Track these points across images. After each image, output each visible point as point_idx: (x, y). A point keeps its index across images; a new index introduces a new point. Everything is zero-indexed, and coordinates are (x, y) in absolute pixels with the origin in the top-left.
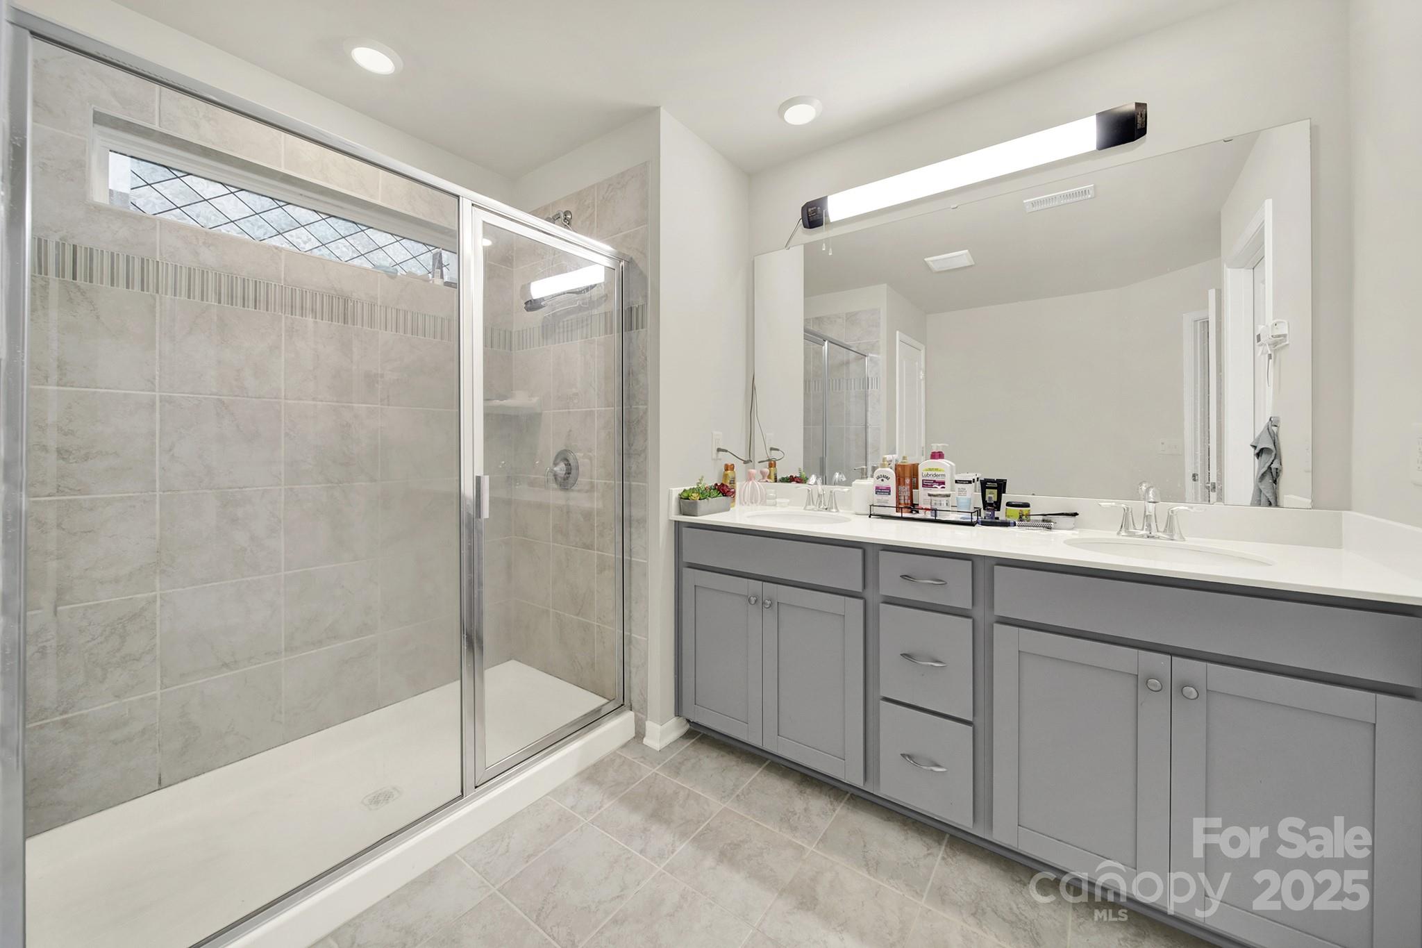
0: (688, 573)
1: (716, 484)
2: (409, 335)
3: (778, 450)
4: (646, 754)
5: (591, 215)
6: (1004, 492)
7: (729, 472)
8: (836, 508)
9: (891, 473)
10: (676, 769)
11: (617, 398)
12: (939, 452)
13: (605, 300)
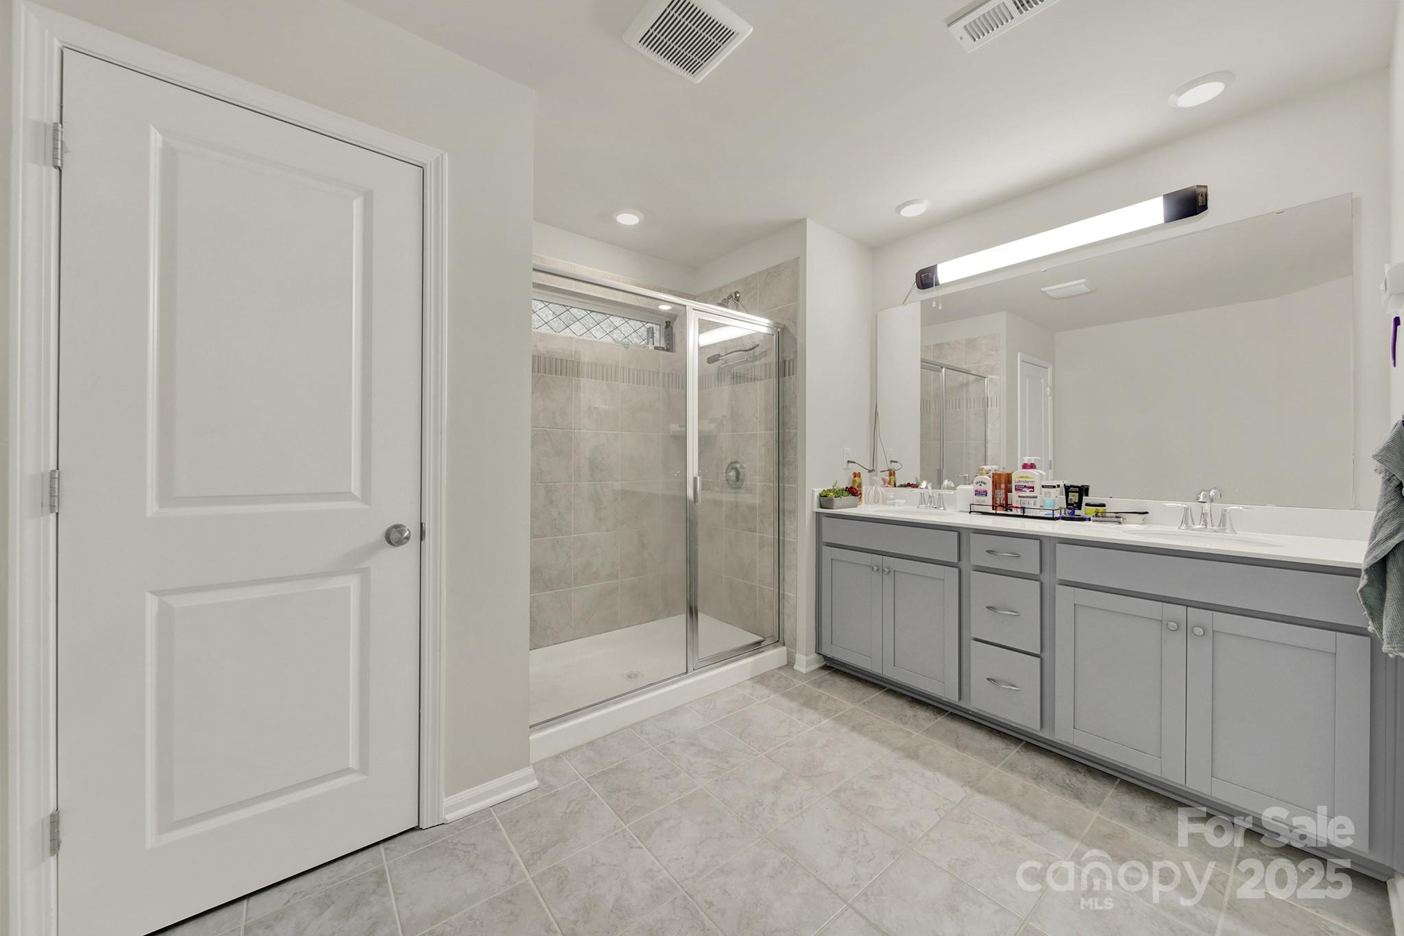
0: (826, 550)
1: (847, 488)
2: (635, 385)
3: (897, 462)
4: (796, 674)
5: (754, 294)
6: (1087, 495)
7: (857, 478)
8: (944, 507)
9: (989, 481)
10: (819, 684)
11: (775, 424)
12: (1031, 464)
13: (765, 355)
